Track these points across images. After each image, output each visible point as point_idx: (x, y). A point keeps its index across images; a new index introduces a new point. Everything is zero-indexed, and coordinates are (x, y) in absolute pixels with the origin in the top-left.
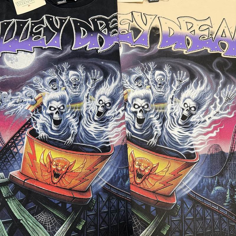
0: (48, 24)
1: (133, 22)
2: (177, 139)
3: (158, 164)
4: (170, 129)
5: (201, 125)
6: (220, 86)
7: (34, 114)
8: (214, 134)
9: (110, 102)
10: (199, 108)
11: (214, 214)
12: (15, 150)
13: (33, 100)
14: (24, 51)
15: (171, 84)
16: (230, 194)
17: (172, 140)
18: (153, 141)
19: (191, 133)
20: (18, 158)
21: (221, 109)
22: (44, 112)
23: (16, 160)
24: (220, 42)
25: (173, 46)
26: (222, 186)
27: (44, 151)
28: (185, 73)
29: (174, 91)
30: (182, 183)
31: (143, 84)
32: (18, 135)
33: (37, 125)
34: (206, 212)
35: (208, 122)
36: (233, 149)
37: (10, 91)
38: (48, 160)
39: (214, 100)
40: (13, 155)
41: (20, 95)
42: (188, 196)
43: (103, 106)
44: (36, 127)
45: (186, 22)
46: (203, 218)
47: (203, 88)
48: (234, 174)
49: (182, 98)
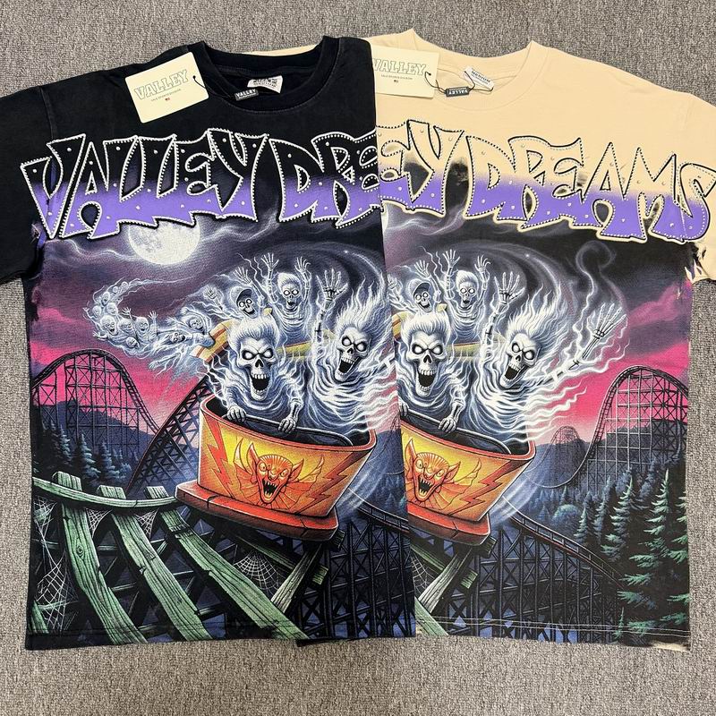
0: (219, 154)
1: (409, 149)
2: (495, 416)
3: (459, 465)
4: (483, 396)
5: (542, 388)
6: (587, 306)
7: (212, 367)
8: (566, 407)
9: (365, 340)
10: (541, 354)
11: (556, 552)
12: (182, 441)
13: (206, 336)
14: (174, 222)
15: (489, 300)
16: (587, 518)
17: (487, 418)
18: (451, 420)
19: (522, 404)
20: (191, 457)
21: (584, 356)
22: (232, 363)
23: (185, 461)
24: (596, 204)
25: (496, 212)
26: (574, 504)
27: (241, 442)
28: (518, 277)
29: (494, 315)
30: (501, 499)
31: (431, 300)
32: (184, 410)
33: (223, 390)
34: (541, 549)
35: (557, 382)
36: (600, 435)
37: (154, 316)
38: (251, 461)
39: (571, 336)
40: (178, 450)
41: (176, 326)
42: (512, 522)
43: (351, 350)
44: (221, 395)
45: (528, 151)
46: (537, 560)
47: (553, 309)
48: (598, 481)
49: (510, 332)
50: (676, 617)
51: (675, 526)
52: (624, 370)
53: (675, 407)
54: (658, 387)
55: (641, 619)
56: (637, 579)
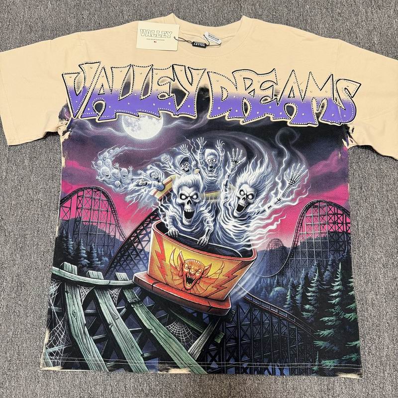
2: (232, 235)
3: (211, 266)
4: (224, 222)
5: (259, 216)
6: (284, 166)
8: (274, 227)
10: (258, 196)
11: (273, 318)
15: (225, 166)
16: (291, 295)
17: (226, 236)
18: (205, 239)
19: (248, 227)
21: (283, 196)
24: (286, 106)
25: (227, 114)
26: (283, 287)
28: (242, 151)
29: (228, 174)
30: (237, 286)
31: (190, 167)
34: (264, 315)
35: (268, 212)
36: (296, 243)
39: (275, 184)
42: (244, 300)
45: (244, 78)
46: (261, 323)
47: (263, 170)
48: (297, 272)
49: (238, 184)
50: (352, 356)
51: (347, 298)
52: (308, 203)
53: (342, 223)
54: (330, 212)
55: (330, 358)
56: (326, 333)
